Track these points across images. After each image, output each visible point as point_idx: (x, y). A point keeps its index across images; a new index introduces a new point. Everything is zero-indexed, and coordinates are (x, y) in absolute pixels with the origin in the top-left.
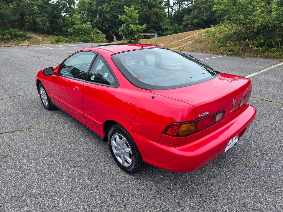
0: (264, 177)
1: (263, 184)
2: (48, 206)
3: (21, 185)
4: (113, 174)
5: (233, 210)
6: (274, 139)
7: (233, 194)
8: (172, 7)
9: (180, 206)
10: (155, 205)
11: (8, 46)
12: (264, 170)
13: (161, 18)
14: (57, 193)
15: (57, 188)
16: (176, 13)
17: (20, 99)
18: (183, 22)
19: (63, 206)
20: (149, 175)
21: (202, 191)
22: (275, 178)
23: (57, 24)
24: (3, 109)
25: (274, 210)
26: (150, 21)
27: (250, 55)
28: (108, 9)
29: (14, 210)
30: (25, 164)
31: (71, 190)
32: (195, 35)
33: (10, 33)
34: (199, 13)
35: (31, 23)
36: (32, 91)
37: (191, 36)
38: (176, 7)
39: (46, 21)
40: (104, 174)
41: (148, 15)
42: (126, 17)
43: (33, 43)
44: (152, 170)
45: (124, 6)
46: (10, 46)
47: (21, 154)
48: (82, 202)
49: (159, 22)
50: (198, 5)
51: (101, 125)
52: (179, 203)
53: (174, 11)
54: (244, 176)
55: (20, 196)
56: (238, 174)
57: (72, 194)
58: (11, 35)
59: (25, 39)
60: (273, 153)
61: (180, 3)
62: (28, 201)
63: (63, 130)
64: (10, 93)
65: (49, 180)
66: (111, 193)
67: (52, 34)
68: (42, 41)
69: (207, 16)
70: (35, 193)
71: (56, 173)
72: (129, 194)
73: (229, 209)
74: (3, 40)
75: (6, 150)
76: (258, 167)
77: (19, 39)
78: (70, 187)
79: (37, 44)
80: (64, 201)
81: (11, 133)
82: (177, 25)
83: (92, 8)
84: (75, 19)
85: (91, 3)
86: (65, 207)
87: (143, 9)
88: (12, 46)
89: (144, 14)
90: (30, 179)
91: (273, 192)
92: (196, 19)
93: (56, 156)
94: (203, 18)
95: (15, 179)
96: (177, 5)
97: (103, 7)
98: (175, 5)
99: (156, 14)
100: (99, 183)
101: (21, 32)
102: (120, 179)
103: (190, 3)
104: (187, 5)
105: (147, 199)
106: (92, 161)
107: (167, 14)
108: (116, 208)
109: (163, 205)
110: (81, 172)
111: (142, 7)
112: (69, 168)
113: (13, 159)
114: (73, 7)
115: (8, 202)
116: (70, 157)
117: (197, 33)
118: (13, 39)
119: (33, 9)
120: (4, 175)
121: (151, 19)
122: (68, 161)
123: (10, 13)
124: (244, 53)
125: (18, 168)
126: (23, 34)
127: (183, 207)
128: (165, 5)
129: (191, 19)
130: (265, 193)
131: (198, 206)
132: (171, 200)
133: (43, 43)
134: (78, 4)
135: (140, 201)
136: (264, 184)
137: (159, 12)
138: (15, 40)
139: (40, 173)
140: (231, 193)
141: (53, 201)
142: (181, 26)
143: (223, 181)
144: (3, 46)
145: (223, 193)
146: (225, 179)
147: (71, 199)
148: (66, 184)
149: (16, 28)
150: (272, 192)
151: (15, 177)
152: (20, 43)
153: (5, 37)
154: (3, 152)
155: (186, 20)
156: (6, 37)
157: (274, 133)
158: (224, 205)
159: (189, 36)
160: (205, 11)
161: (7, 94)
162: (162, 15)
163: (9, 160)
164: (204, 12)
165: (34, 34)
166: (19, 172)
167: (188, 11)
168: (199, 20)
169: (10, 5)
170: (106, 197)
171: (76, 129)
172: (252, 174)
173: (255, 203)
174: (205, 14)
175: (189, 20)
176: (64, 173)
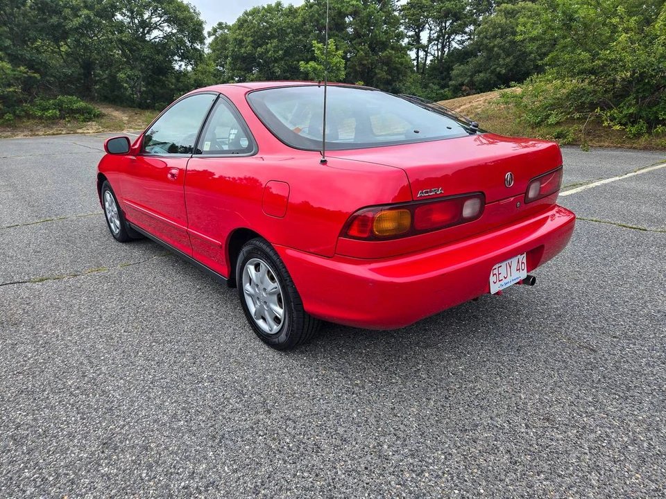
0: (603, 366)
1: (599, 380)
2: (96, 410)
3: (43, 372)
4: (250, 357)
5: (518, 424)
6: (639, 299)
7: (523, 397)
8: (425, 48)
9: (396, 416)
10: (338, 411)
11: (54, 134)
12: (606, 356)
13: (399, 72)
14: (119, 387)
15: (121, 379)
16: (436, 61)
17: (63, 224)
18: (450, 80)
19: (129, 409)
20: (331, 359)
21: (451, 389)
22: (632, 371)
23: (164, 86)
24: (25, 241)
25: (620, 428)
26: (374, 79)
27: (606, 144)
28: (278, 53)
29: (20, 414)
30: (58, 336)
31: (152, 383)
32: (475, 104)
33: (59, 106)
34: (489, 59)
35: (105, 85)
36: (92, 212)
37: (468, 106)
38: (435, 48)
39: (138, 78)
40: (230, 356)
41: (370, 66)
42: (316, 66)
43: (107, 127)
44: (341, 351)
45: (313, 42)
46: (57, 134)
47: (51, 320)
48: (172, 403)
49: (395, 81)
50: (486, 41)
51: (221, 246)
52: (393, 409)
53: (430, 58)
54: (555, 363)
55: (38, 390)
56: (541, 361)
57: (153, 389)
58: (60, 111)
59: (90, 119)
60: (634, 324)
61: (444, 37)
62: (54, 400)
63: (150, 278)
64: (44, 213)
65: (106, 365)
66: (239, 388)
67: (152, 108)
68: (129, 122)
69: (507, 65)
70: (71, 387)
71: (124, 352)
72: (280, 391)
73: (510, 423)
74: (43, 121)
75: (21, 311)
76: (591, 350)
77: (77, 119)
78: (150, 377)
79: (117, 130)
80: (132, 402)
81: (35, 282)
82: (436, 87)
83: (243, 50)
84: (202, 74)
85: (241, 41)
86: (133, 411)
87: (358, 51)
88: (61, 134)
89: (361, 64)
90: (63, 362)
91: (622, 395)
92: (481, 72)
93: (127, 323)
94: (498, 69)
95: (31, 361)
96: (436, 42)
97: (266, 49)
98: (433, 43)
99: (387, 62)
100: (214, 372)
101: (81, 103)
102: (264, 365)
103: (467, 37)
104: (461, 42)
105: (321, 400)
106: (206, 332)
107: (415, 63)
108: (247, 415)
109: (356, 412)
110: (178, 352)
111: (355, 48)
112: (154, 344)
113: (33, 327)
114: (199, 47)
115: (9, 401)
116: (158, 326)
117: (482, 99)
118: (64, 119)
119: (111, 55)
120: (8, 355)
121: (376, 74)
122: (153, 332)
123: (61, 64)
124: (591, 140)
125: (40, 342)
126: (86, 108)
127: (402, 416)
128: (409, 43)
129: (469, 74)
130: (601, 397)
131: (436, 415)
132: (375, 403)
133: (131, 128)
134: (211, 44)
135: (303, 405)
136: (602, 380)
137: (396, 57)
138: (69, 122)
139: (88, 352)
140: (519, 394)
141: (109, 401)
142: (446, 89)
143: (504, 373)
144: (41, 133)
145: (500, 394)
146: (509, 370)
147: (149, 398)
148: (142, 372)
149: (72, 95)
150: (619, 396)
151: (31, 358)
152: (80, 128)
153: (46, 113)
154: (12, 315)
155: (458, 75)
156: (50, 113)
157: (641, 288)
158: (498, 415)
159: (462, 108)
160: (503, 55)
161: (36, 216)
162: (401, 64)
163: (24, 329)
164: (498, 56)
165: (111, 107)
166: (42, 349)
167: (462, 56)
168: (488, 75)
169: (62, 46)
170: (229, 396)
171: (179, 277)
172: (576, 362)
173: (575, 415)
174: (501, 62)
175: (466, 75)
176: (140, 353)
